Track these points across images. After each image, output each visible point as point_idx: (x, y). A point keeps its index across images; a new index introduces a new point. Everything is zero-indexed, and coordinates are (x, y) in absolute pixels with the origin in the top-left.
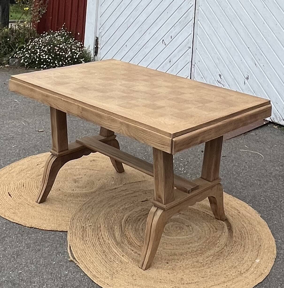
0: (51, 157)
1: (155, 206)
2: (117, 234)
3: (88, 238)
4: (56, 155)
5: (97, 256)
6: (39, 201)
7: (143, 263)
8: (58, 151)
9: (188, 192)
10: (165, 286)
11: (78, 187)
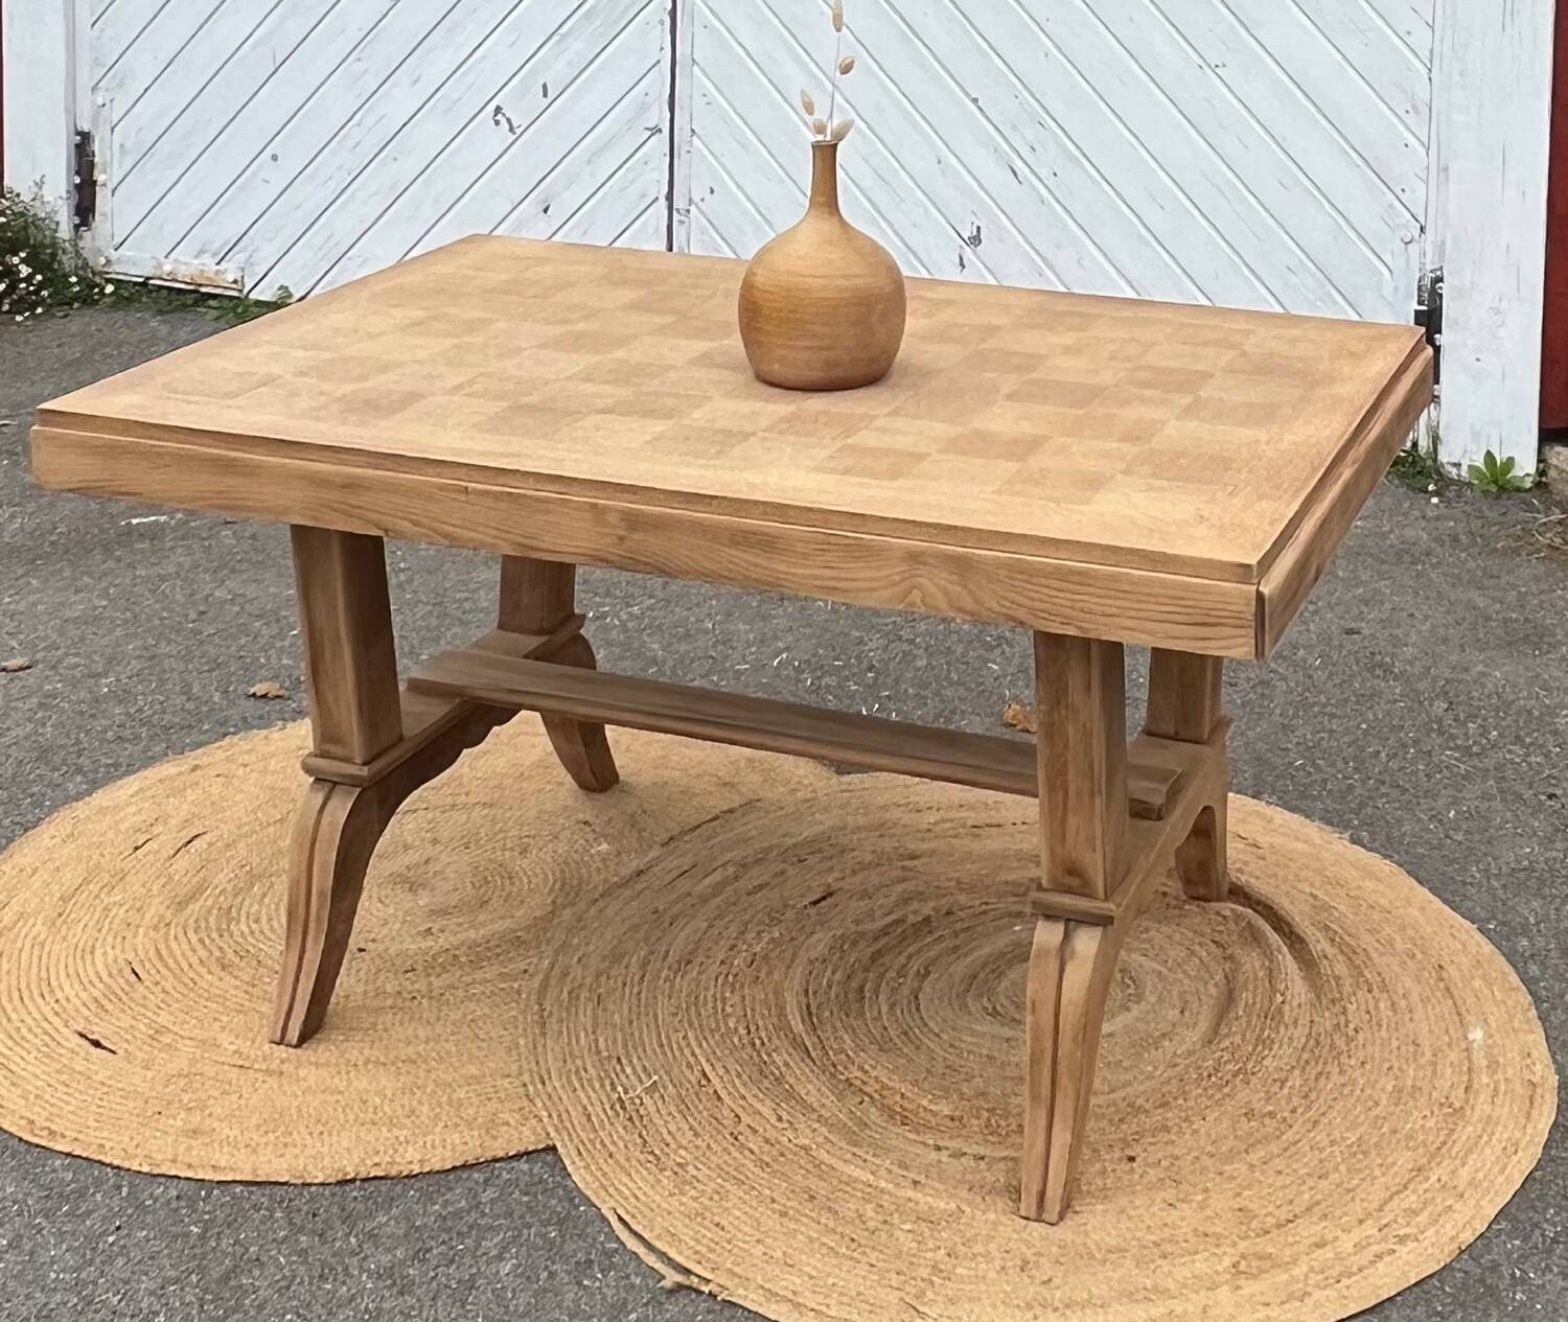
0: (320, 797)
1: (1048, 917)
2: (812, 1089)
3: (682, 1152)
4: (352, 781)
5: (792, 1225)
6: (294, 1034)
7: (1042, 1195)
8: (358, 760)
9: (1155, 816)
10: (1197, 1264)
11: (444, 912)
